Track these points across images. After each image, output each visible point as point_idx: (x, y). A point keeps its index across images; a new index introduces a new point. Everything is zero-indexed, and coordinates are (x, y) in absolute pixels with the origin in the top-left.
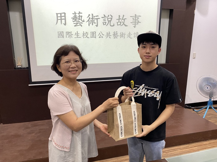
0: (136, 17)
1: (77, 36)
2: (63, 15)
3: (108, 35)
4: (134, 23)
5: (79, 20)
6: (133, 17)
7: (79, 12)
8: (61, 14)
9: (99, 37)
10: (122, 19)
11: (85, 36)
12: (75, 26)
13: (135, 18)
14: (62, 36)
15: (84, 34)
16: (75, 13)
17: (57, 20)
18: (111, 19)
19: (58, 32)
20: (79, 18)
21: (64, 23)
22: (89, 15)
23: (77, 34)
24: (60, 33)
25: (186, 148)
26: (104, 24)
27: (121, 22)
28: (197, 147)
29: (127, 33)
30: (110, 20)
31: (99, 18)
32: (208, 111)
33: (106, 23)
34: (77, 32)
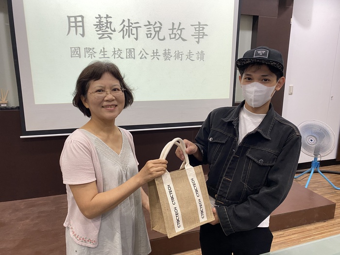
0: (201, 26)
1: (104, 55)
2: (79, 19)
3: (155, 54)
4: (198, 36)
5: (107, 29)
6: (196, 27)
7: (107, 15)
8: (75, 17)
9: (141, 58)
10: (178, 29)
11: (116, 56)
12: (100, 38)
13: (199, 28)
14: (77, 55)
15: (115, 51)
16: (100, 17)
17: (70, 27)
18: (160, 28)
19: (71, 48)
20: (107, 25)
21: (82, 33)
22: (124, 21)
23: (104, 52)
24: (74, 49)
25: (281, 237)
26: (149, 35)
27: (175, 34)
28: (296, 235)
29: (186, 53)
30: (157, 29)
31: (140, 27)
32: (312, 177)
33: (151, 34)
34: (104, 48)
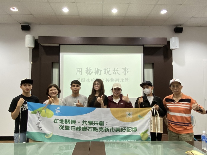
0: (126, 69)
3: (107, 80)
4: (125, 73)
7: (90, 67)
10: (117, 70)
12: (87, 75)
15: (92, 79)
22: (96, 69)
23: (88, 80)
24: (78, 79)
27: (116, 72)
29: (120, 79)
30: (109, 71)
33: (106, 73)
